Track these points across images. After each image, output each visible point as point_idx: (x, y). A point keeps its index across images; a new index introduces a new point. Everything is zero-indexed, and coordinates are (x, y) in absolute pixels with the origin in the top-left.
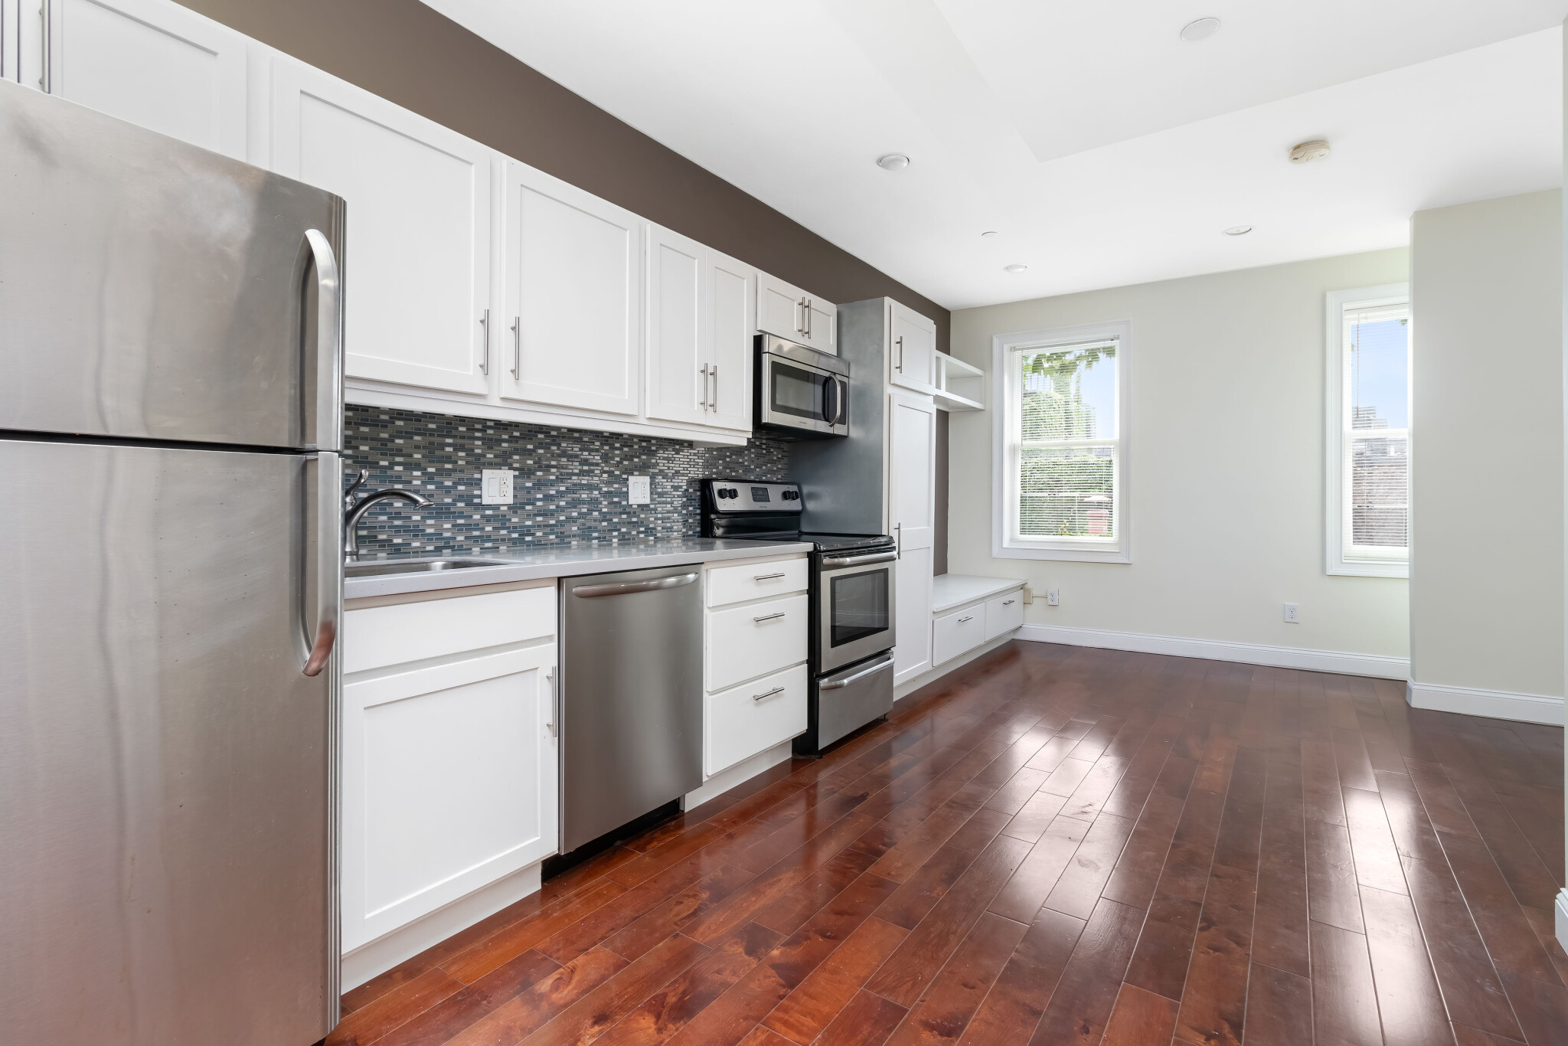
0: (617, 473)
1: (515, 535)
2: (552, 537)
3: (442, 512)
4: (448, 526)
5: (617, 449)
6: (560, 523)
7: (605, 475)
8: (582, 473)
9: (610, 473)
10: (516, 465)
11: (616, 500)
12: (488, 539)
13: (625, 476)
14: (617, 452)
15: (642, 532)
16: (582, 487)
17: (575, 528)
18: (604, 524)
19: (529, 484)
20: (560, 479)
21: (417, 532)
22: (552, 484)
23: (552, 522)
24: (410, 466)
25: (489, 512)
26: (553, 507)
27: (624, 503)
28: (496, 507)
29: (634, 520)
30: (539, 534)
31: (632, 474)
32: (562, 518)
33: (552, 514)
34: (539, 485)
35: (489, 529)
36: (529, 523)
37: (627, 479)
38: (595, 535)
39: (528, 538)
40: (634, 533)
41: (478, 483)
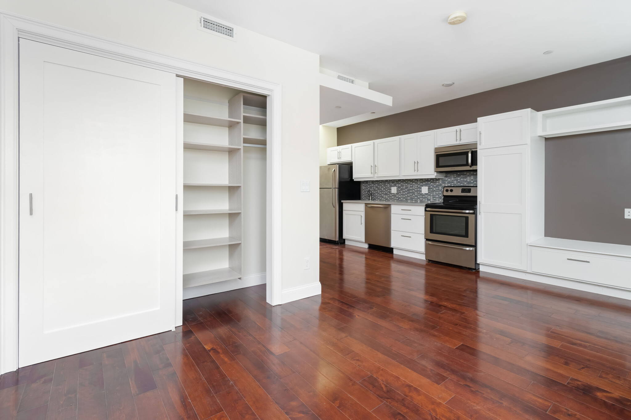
0: (419, 186)
1: (397, 199)
2: (404, 199)
3: (386, 194)
4: (387, 196)
5: (419, 181)
6: (406, 197)
7: (416, 187)
8: (411, 187)
9: (417, 186)
10: (397, 186)
11: (419, 192)
12: (393, 199)
13: (421, 187)
14: (419, 182)
15: (426, 200)
16: (411, 190)
17: (409, 198)
18: (416, 197)
19: (400, 189)
20: (406, 188)
21: (383, 197)
22: (404, 189)
23: (404, 197)
24: (382, 187)
25: (393, 194)
26: (404, 194)
27: (421, 193)
28: (394, 194)
29: (424, 197)
30: (402, 199)
31: (423, 186)
32: (406, 196)
33: (404, 195)
34: (402, 189)
35: (393, 197)
36: (400, 197)
37: (421, 188)
38: (414, 200)
39: (400, 199)
40: (424, 200)
41: (391, 189)
